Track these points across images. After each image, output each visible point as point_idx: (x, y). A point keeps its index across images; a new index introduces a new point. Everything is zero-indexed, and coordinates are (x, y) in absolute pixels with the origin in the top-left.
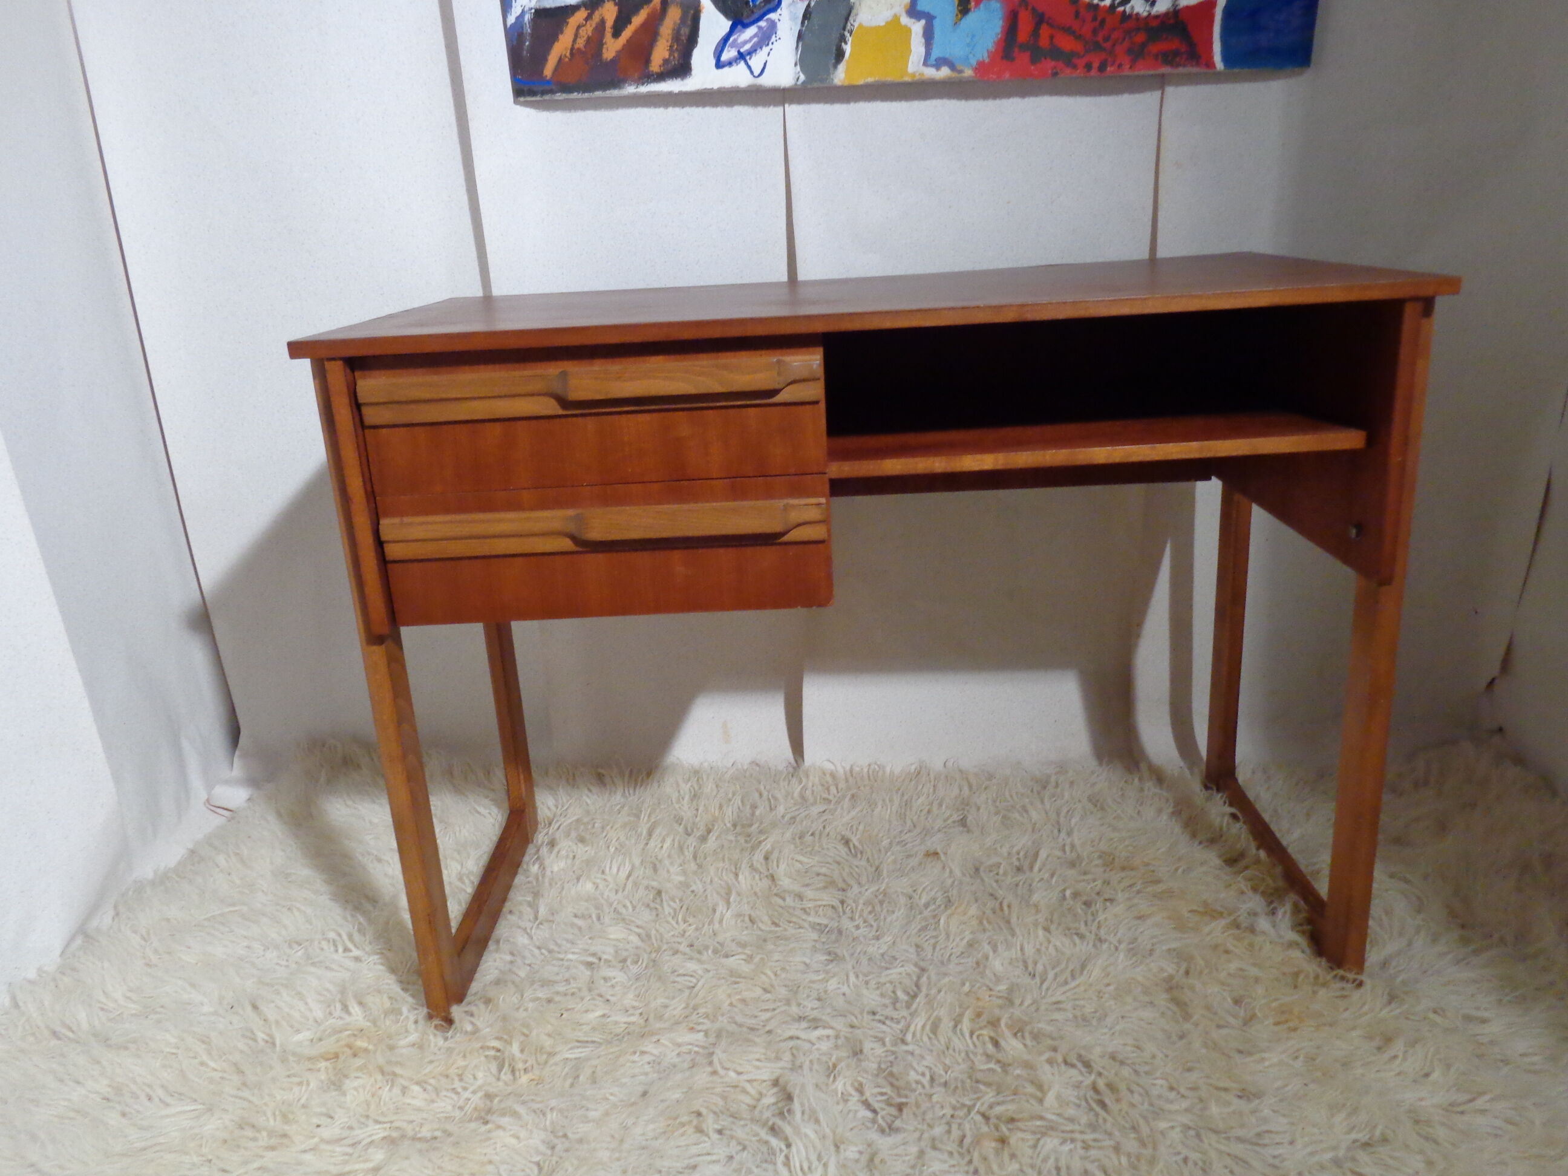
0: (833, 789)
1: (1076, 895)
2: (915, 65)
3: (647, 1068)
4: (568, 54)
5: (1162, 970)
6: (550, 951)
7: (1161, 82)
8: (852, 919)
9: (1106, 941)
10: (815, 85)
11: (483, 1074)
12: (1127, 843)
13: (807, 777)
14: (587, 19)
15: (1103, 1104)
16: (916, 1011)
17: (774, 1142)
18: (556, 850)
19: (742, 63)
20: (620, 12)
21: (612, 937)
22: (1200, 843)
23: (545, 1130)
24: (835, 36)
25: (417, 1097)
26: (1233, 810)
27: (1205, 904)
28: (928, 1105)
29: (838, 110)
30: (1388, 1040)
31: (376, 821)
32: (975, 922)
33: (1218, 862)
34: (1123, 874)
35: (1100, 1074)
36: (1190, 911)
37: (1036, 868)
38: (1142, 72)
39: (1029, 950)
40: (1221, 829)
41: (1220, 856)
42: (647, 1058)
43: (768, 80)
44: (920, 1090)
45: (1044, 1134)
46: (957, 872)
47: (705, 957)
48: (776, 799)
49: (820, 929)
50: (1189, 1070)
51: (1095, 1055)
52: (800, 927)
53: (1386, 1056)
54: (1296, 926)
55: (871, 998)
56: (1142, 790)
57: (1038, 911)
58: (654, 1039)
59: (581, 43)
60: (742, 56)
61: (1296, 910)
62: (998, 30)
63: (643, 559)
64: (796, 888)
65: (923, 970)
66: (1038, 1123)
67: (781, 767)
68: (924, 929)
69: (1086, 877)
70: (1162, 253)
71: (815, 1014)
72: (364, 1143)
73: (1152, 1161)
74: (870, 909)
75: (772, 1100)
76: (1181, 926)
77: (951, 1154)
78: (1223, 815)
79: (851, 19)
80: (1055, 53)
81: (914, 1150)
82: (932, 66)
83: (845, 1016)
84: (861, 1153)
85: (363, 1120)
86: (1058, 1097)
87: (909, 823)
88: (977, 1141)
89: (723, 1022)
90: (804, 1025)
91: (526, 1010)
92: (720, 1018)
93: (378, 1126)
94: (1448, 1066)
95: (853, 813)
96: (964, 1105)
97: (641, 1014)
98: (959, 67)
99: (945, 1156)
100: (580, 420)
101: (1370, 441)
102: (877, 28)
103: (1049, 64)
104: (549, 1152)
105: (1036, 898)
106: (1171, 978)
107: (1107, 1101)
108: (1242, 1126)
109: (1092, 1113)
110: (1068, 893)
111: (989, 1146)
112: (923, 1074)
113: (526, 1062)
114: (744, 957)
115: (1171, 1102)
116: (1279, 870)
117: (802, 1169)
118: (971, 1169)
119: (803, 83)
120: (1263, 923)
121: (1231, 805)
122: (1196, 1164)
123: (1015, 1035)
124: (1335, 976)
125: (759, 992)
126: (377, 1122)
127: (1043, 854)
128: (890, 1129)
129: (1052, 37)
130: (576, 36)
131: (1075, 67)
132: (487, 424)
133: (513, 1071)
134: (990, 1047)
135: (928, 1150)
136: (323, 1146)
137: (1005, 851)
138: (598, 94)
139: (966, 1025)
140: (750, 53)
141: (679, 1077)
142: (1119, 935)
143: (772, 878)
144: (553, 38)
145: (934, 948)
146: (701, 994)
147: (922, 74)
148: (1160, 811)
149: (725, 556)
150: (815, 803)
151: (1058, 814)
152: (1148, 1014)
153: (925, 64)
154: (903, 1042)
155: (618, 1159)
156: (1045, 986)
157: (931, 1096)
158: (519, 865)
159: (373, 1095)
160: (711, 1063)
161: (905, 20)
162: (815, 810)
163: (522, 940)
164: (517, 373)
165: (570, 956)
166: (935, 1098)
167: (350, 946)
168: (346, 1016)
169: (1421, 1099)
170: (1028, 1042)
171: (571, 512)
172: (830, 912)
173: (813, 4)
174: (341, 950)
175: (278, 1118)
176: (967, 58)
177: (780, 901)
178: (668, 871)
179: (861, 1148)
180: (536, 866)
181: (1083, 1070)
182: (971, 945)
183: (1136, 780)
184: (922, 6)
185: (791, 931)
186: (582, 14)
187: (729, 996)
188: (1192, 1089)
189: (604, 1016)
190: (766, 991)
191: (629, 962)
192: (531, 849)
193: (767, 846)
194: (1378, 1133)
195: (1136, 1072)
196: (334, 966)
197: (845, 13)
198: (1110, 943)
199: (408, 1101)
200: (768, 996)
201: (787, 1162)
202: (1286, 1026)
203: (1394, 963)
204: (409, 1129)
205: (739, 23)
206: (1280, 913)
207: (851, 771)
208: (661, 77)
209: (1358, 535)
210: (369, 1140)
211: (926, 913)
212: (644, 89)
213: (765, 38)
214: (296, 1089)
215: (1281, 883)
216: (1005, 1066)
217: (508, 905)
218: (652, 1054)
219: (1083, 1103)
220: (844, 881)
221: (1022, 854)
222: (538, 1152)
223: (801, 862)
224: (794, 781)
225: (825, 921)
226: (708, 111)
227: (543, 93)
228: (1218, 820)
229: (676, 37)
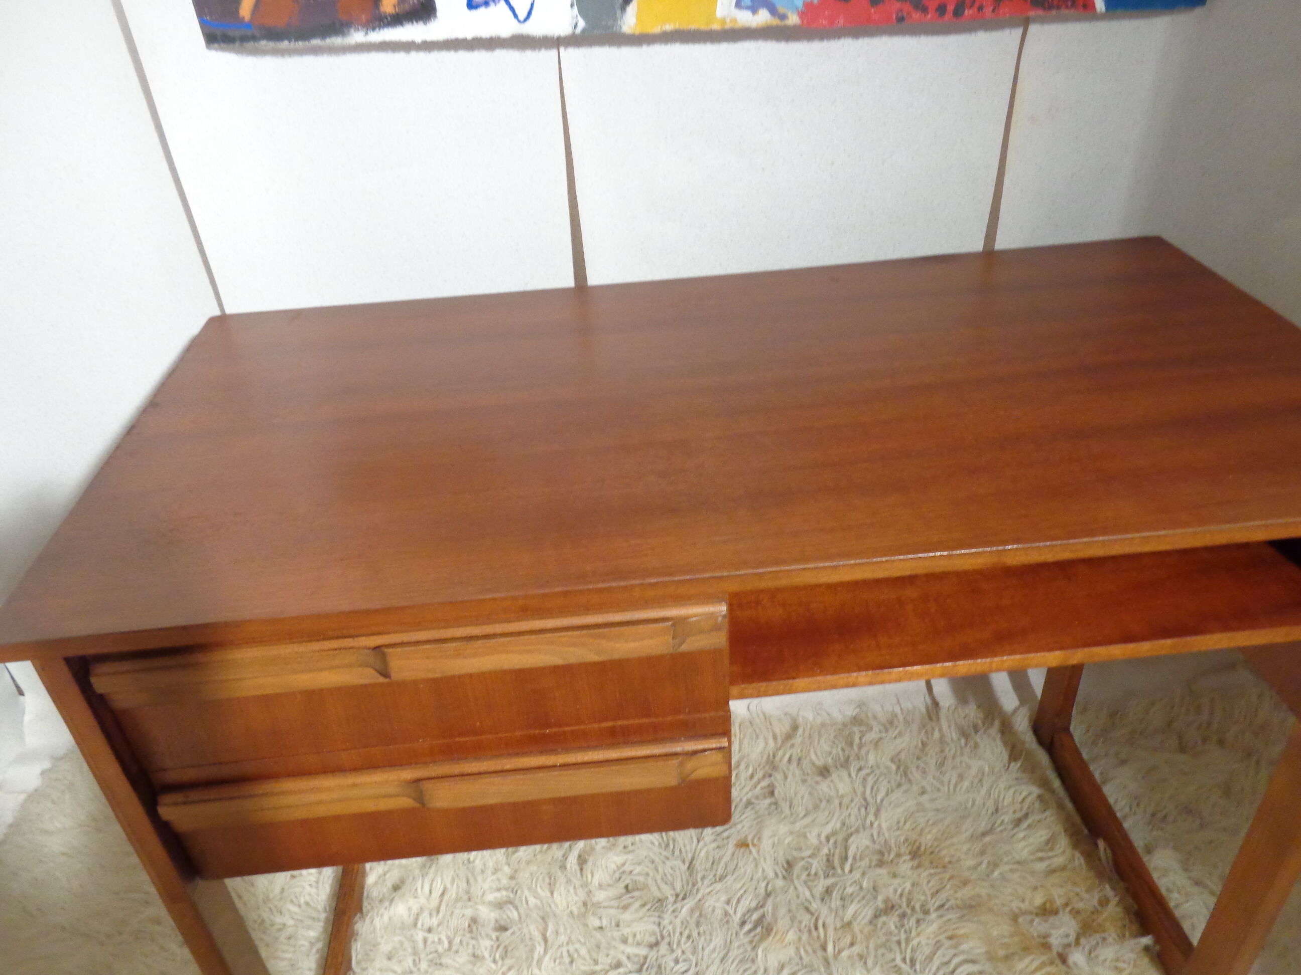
2: (725, 6)
7: (1024, 22)
8: (670, 948)
10: (599, 31)
19: (502, 3)
29: (627, 52)
32: (793, 950)
34: (930, 872)
37: (848, 865)
43: (537, 26)
57: (854, 937)
69: (897, 880)
74: (687, 929)
82: (748, 8)
98: (781, 10)
103: (894, 6)
105: (850, 911)
110: (880, 905)
119: (583, 31)
131: (925, 11)
137: (814, 836)
138: (316, 42)
143: (588, 892)
147: (734, 20)
151: (864, 787)
153: (738, 5)
208: (397, 20)
212: (377, 37)
221: (832, 842)
227: (244, 39)
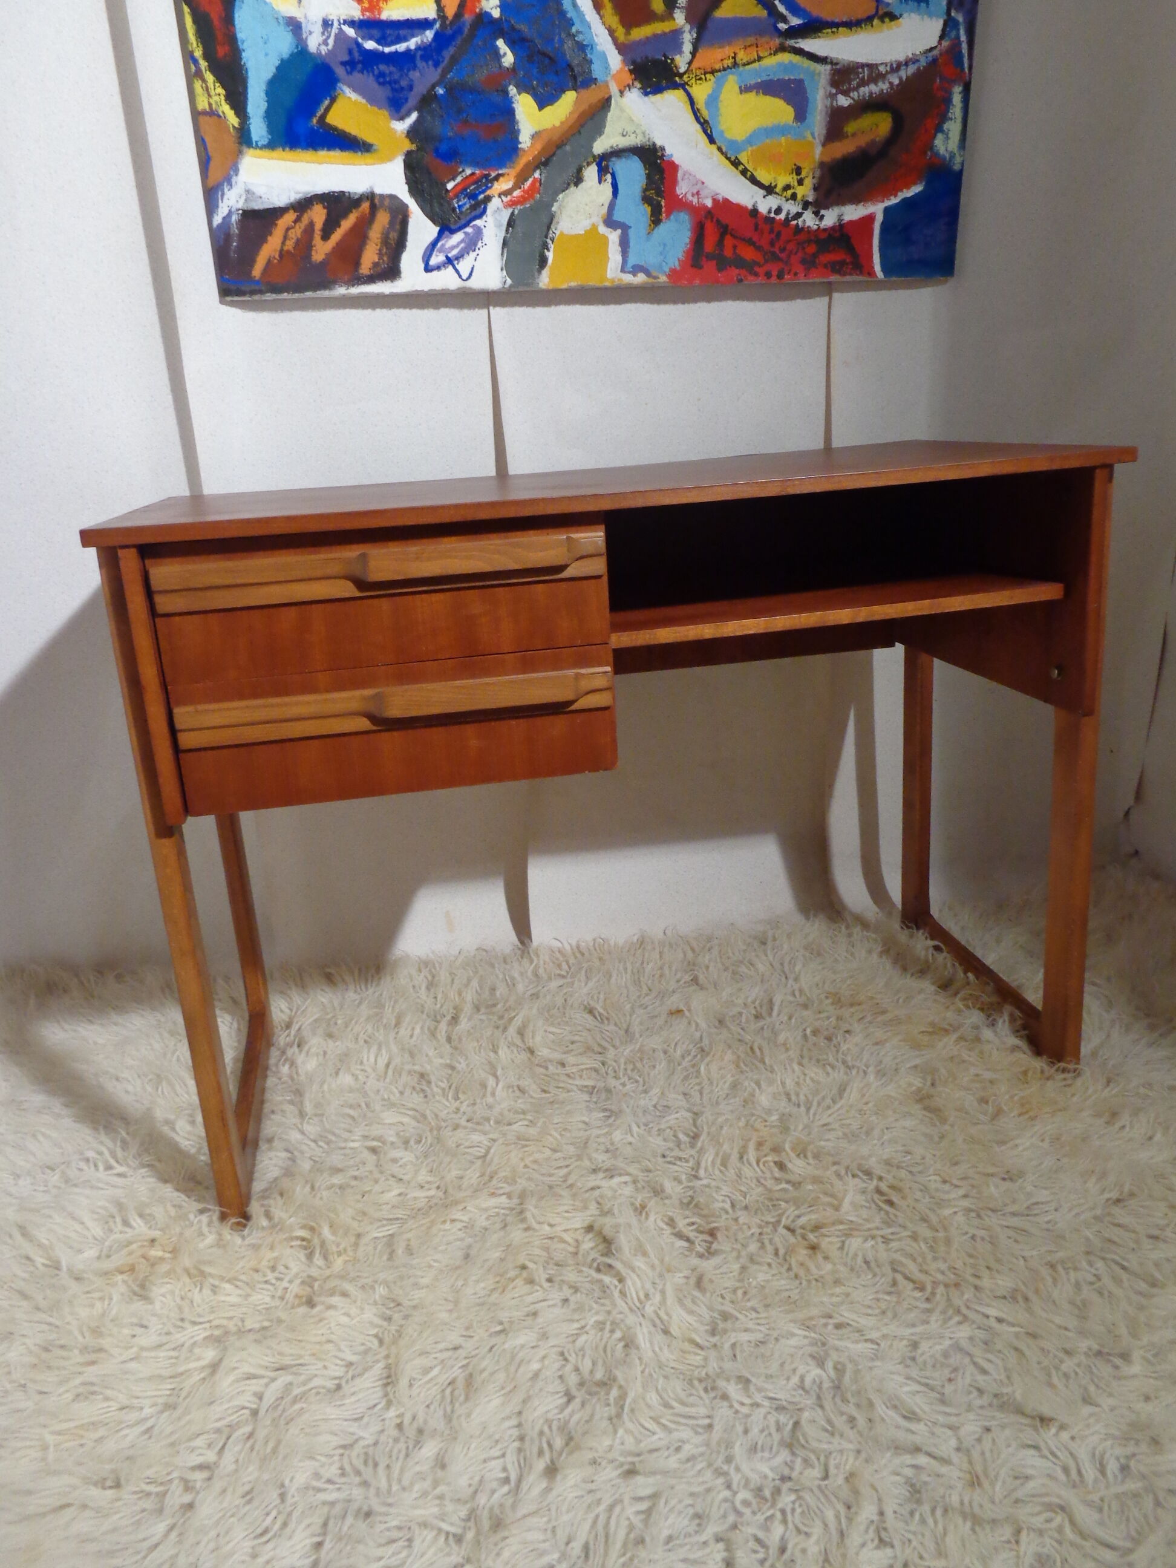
0: (565, 966)
1: (815, 1033)
2: (613, 271)
3: (461, 1234)
4: (277, 256)
5: (910, 1085)
6: (328, 1143)
7: (828, 290)
8: (616, 1078)
9: (853, 1067)
10: (521, 289)
11: (295, 1262)
12: (848, 982)
13: (538, 956)
14: (295, 222)
15: (890, 1203)
16: (701, 1149)
17: (607, 1279)
18: (306, 1048)
19: (450, 267)
20: (328, 214)
21: (387, 1121)
22: (912, 975)
23: (375, 1303)
24: (537, 243)
25: (231, 1294)
26: (936, 943)
27: (932, 1024)
28: (736, 1227)
29: (540, 312)
30: (1114, 1115)
31: (100, 1041)
32: (732, 1067)
33: (933, 988)
34: (852, 1010)
35: (880, 1178)
36: (923, 1032)
37: (775, 1013)
38: (817, 280)
39: (790, 1083)
40: (927, 961)
41: (933, 984)
42: (459, 1225)
43: (475, 283)
44: (724, 1216)
45: (848, 1236)
46: (703, 1025)
47: (487, 1128)
48: (513, 978)
49: (591, 1091)
50: (956, 1164)
51: (872, 1163)
52: (569, 1091)
53: (1117, 1126)
54: (1016, 1032)
55: (657, 1143)
56: (850, 935)
57: (787, 1050)
58: (461, 1207)
59: (290, 245)
60: (449, 261)
61: (1012, 1019)
62: (687, 240)
63: (438, 734)
64: (557, 1056)
65: (696, 1114)
66: (841, 1227)
67: (508, 950)
68: (686, 1078)
69: (822, 1015)
70: (836, 443)
71: (608, 1164)
72: (187, 1345)
73: (948, 1241)
74: (630, 1067)
75: (591, 1244)
76: (916, 1046)
77: (769, 1265)
78: (927, 949)
79: (553, 227)
80: (739, 263)
81: (736, 1267)
82: (629, 272)
83: (639, 1162)
84: (687, 1278)
85: (180, 1323)
86: (852, 1203)
87: (645, 988)
88: (790, 1251)
89: (522, 1183)
90: (601, 1175)
91: (321, 1198)
92: (519, 1181)
93: (196, 1328)
94: (1167, 1128)
95: (591, 984)
96: (767, 1223)
97: (438, 1188)
98: (654, 274)
99: (765, 1268)
100: (376, 601)
101: (1068, 592)
102: (577, 236)
103: (735, 272)
104: (385, 1324)
105: (781, 1038)
106: (919, 1090)
107: (895, 1199)
108: (1014, 1201)
109: (882, 1212)
110: (808, 1031)
111: (803, 1253)
112: (723, 1201)
113: (338, 1245)
114: (526, 1123)
115: (948, 1192)
116: (990, 988)
117: (639, 1299)
118: (792, 1274)
120: (987, 1034)
121: (932, 939)
122: (983, 1239)
123: (798, 1155)
124: (1057, 1070)
125: (548, 1152)
126: (194, 1323)
127: (777, 1000)
128: (710, 1253)
129: (735, 247)
130: (285, 238)
131: (756, 275)
132: (283, 609)
133: (326, 1258)
134: (777, 1173)
135: (749, 1265)
136: (145, 1354)
137: (740, 1001)
138: (309, 294)
139: (752, 1155)
140: (458, 258)
141: (495, 1237)
142: (864, 1060)
143: (531, 1051)
144: (262, 239)
145: (701, 1094)
146: (496, 1160)
147: (620, 280)
148: (870, 952)
149: (517, 727)
150: (550, 979)
151: (782, 964)
152: (909, 1123)
153: (623, 270)
154: (697, 1177)
155: (458, 1318)
156: (812, 1111)
157: (736, 1220)
158: (267, 1068)
159: (182, 1299)
160: (523, 1220)
161: (603, 229)
162: (554, 984)
163: (295, 1136)
164: (312, 557)
165: (352, 1145)
166: (741, 1220)
167: (112, 1162)
168: (127, 1230)
169: (1152, 1158)
170: (811, 1161)
171: (368, 692)
172: (594, 1074)
173: (516, 212)
174: (101, 1167)
175: (87, 1334)
176: (660, 266)
177: (542, 1070)
178: (427, 1055)
179: (686, 1273)
180: (287, 1067)
181: (865, 1177)
182: (734, 1086)
183: (843, 928)
184: (618, 216)
185: (563, 1096)
186: (290, 217)
187: (522, 1159)
188: (962, 1179)
189: (400, 1195)
190: (554, 1151)
191: (412, 1142)
192: (274, 1053)
193: (518, 1022)
194: (1126, 1189)
195: (911, 1172)
196: (100, 1185)
197: (546, 220)
198: (858, 1068)
199: (223, 1298)
200: (559, 1155)
201: (623, 1293)
202: (1027, 1116)
203: (1101, 1053)
204: (231, 1326)
205: (446, 229)
206: (1000, 1022)
207: (578, 947)
208: (371, 279)
209: (1059, 674)
210: (192, 1341)
211: (685, 1063)
212: (355, 290)
213: (472, 244)
214: (98, 1304)
215: (994, 999)
216: (797, 1185)
217: (267, 1107)
218: (461, 1221)
219: (873, 1206)
220: (599, 1045)
221: (757, 1002)
222: (377, 1326)
223: (553, 1034)
224: (525, 961)
225: (591, 1083)
226: (416, 312)
227: (252, 293)
228: (923, 953)
229: (385, 241)
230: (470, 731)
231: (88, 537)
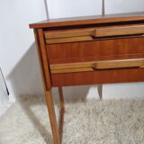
230: (115, 72)
231: (31, 26)
